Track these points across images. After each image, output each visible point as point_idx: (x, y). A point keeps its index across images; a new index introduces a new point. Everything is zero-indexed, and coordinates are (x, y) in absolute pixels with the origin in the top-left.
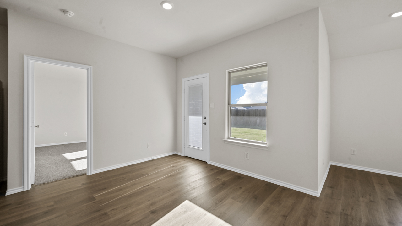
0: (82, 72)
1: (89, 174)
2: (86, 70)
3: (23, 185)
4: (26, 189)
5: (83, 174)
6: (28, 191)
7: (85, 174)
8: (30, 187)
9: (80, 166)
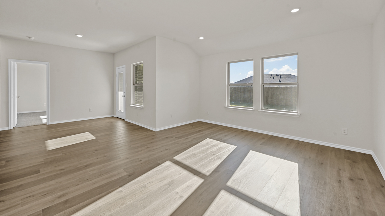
0: (43, 66)
1: (48, 124)
2: (46, 65)
3: (8, 126)
4: (10, 129)
5: (45, 124)
6: (11, 130)
7: (46, 124)
8: (12, 128)
9: (45, 121)
